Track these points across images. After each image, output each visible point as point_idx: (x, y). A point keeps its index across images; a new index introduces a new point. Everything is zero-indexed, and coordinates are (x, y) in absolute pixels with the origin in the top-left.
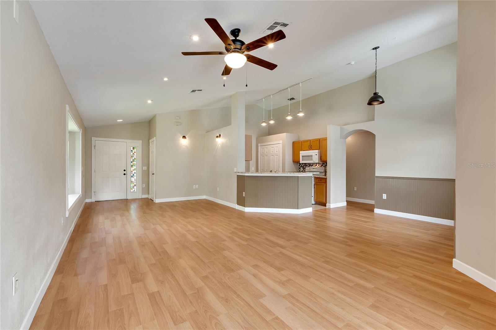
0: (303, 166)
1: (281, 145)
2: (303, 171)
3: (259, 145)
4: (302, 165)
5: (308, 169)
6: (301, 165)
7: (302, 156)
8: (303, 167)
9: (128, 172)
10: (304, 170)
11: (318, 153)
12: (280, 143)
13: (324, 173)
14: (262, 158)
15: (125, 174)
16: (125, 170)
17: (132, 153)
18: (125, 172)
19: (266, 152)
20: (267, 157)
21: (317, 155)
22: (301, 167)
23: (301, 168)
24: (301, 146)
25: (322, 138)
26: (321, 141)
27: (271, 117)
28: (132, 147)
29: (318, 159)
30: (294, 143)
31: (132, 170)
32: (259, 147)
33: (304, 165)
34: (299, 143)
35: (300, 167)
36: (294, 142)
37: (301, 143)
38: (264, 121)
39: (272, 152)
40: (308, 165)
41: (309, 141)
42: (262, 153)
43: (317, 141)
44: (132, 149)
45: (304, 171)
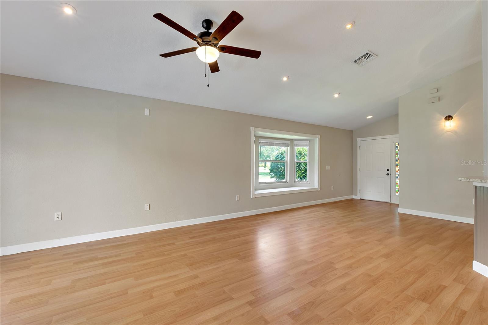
9: (392, 172)
15: (388, 174)
16: (388, 170)
17: (397, 150)
18: (388, 172)
28: (397, 142)
31: (397, 170)
44: (397, 145)
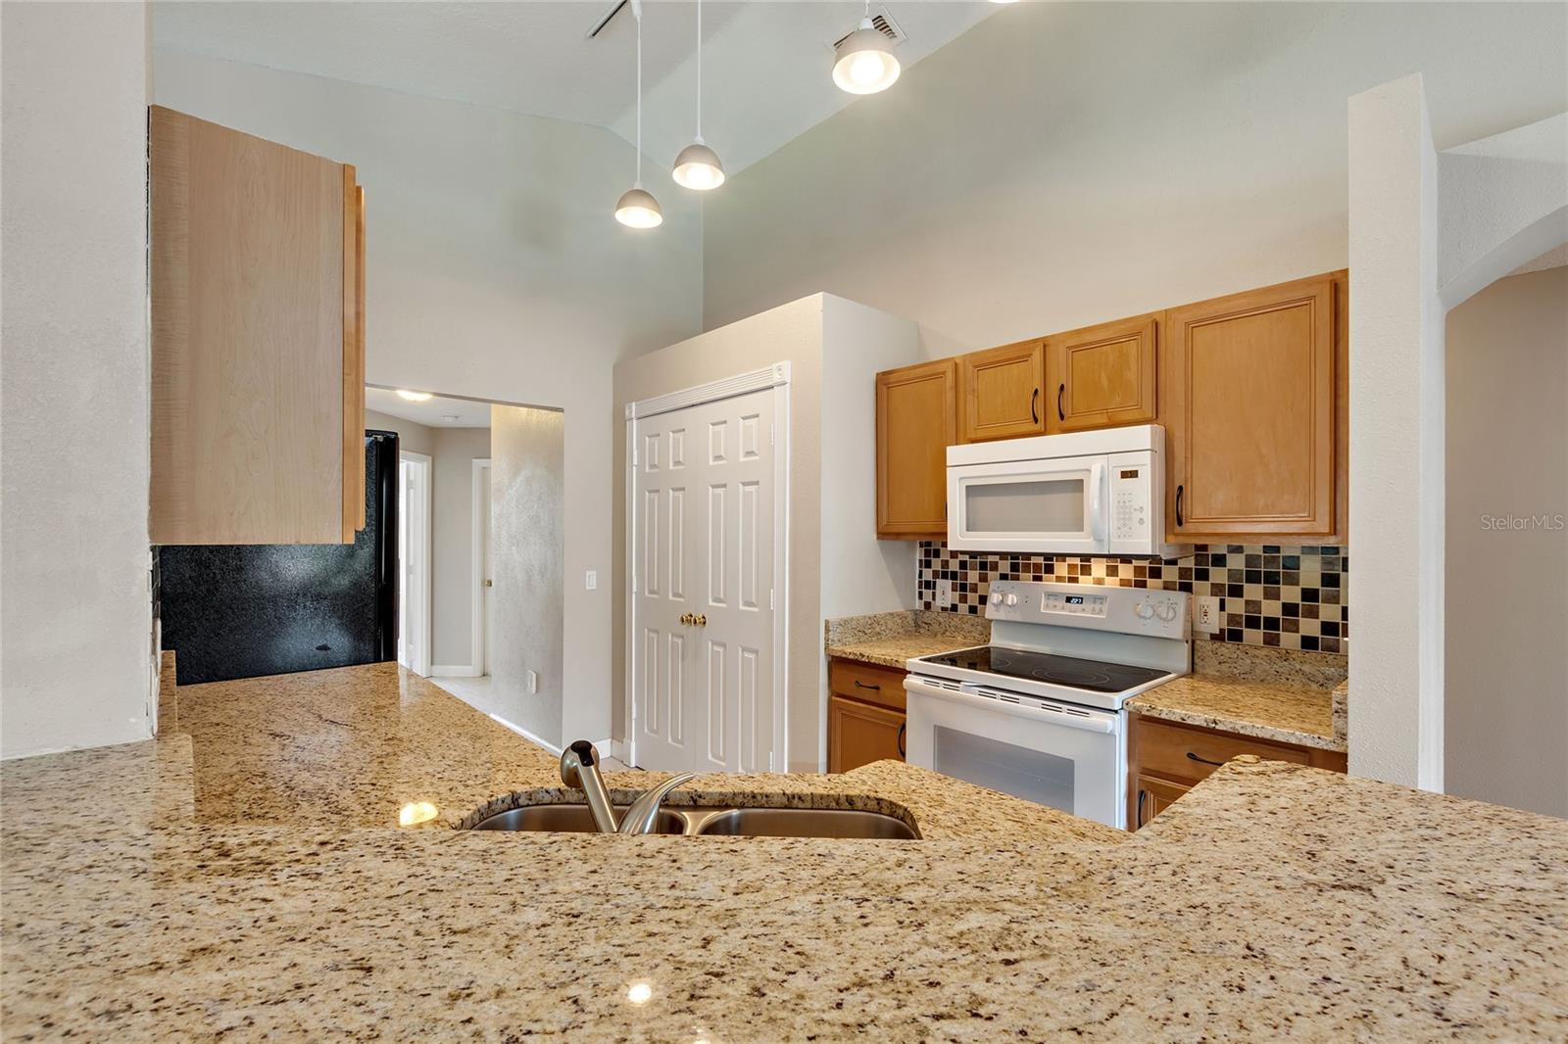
0: (954, 566)
1: (781, 398)
2: (954, 608)
3: (633, 409)
4: (945, 564)
5: (1012, 599)
6: (936, 564)
7: (972, 491)
8: (954, 576)
10: (963, 599)
11: (1147, 456)
12: (776, 378)
13: (1186, 648)
14: (651, 502)
19: (677, 463)
20: (680, 494)
21: (1145, 474)
22: (936, 574)
23: (940, 582)
24: (950, 396)
25: (1179, 309)
26: (1173, 337)
27: (696, 135)
29: (1147, 515)
30: (885, 383)
32: (634, 427)
33: (963, 565)
34: (939, 376)
35: (928, 575)
36: (885, 373)
37: (950, 376)
38: (638, 186)
39: (718, 458)
40: (1005, 566)
41: (1037, 355)
42: (653, 466)
43: (1132, 348)
45: (963, 608)
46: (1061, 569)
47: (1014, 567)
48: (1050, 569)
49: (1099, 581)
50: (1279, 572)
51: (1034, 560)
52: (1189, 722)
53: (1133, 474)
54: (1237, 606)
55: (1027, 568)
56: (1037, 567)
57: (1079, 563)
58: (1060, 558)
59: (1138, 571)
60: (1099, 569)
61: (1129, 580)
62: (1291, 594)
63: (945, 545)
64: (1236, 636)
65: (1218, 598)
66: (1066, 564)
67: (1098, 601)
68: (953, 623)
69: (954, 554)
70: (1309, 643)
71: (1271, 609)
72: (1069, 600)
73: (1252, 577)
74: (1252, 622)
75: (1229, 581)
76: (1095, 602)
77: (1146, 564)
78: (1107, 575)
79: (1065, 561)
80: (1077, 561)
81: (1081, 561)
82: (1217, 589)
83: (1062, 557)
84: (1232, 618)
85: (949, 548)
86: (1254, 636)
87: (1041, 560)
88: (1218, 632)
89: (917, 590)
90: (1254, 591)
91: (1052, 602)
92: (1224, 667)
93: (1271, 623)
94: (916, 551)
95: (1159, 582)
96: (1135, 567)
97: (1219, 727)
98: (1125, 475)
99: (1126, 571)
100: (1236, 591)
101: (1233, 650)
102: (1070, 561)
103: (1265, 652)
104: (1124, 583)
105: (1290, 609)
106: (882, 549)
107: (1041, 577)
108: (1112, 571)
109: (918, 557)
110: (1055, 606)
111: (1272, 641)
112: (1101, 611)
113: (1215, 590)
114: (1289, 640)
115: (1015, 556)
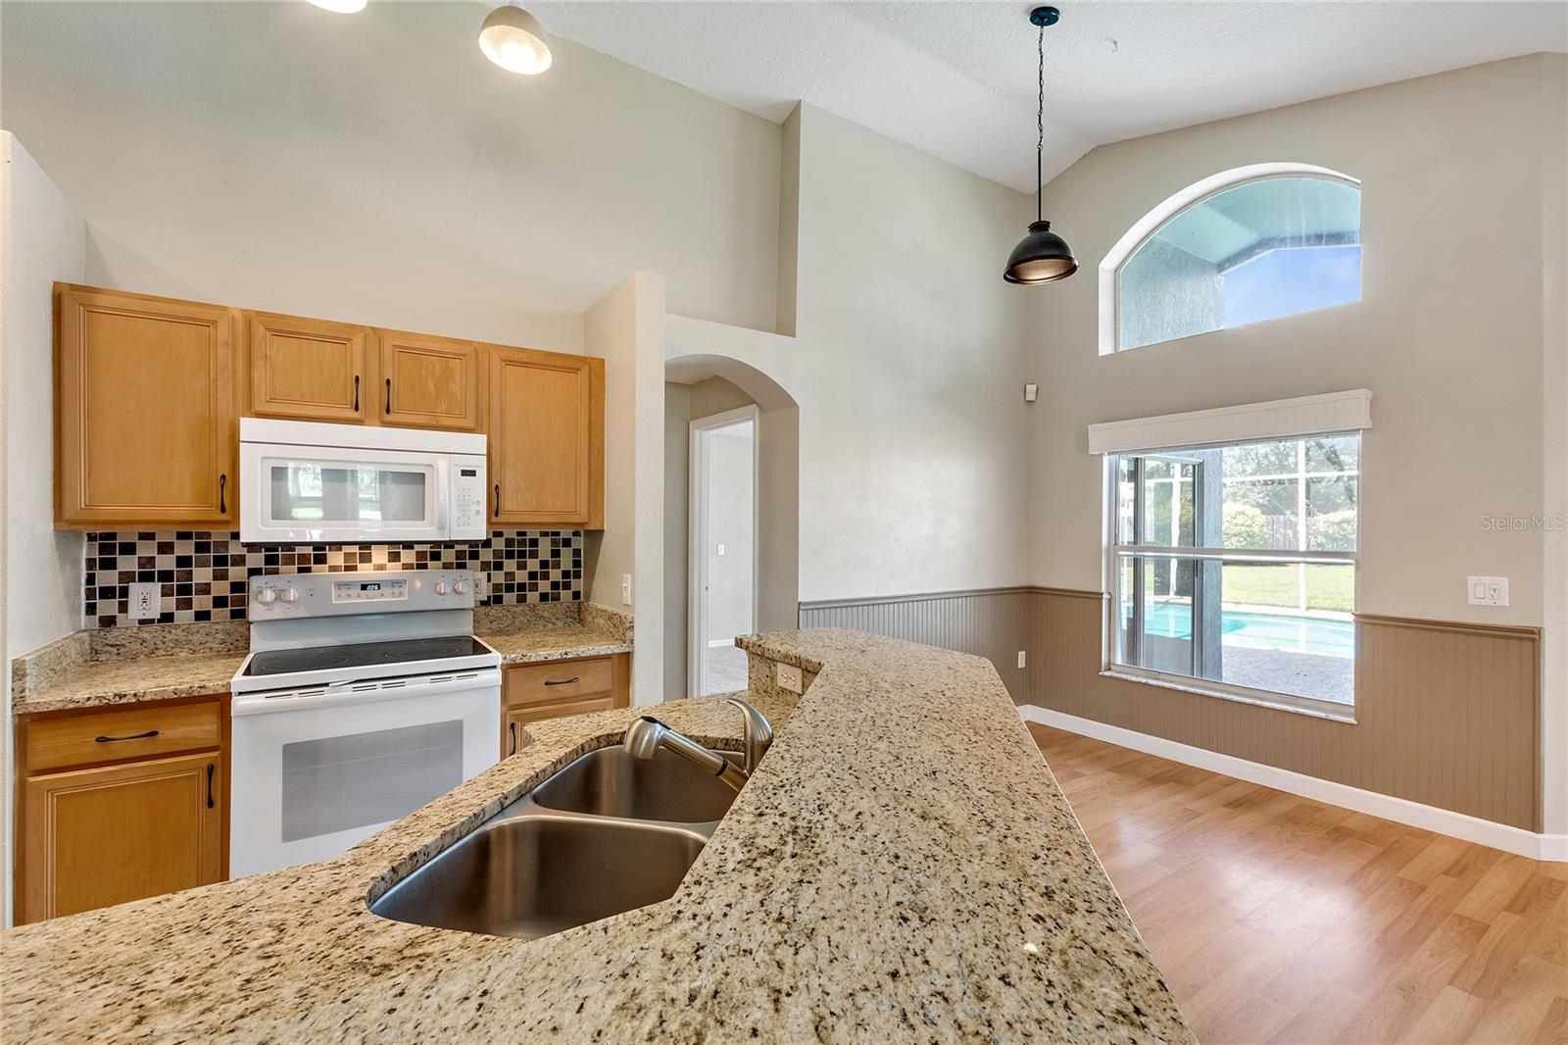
4: (148, 562)
8: (165, 577)
10: (185, 605)
11: (483, 460)
21: (481, 473)
22: (127, 576)
23: (137, 586)
24: (223, 353)
29: (482, 507)
33: (184, 562)
34: (203, 322)
35: (108, 579)
36: (68, 286)
41: (357, 342)
43: (458, 364)
45: (185, 616)
46: (336, 558)
47: (271, 560)
48: (321, 560)
49: (381, 567)
50: (525, 551)
51: (299, 550)
52: (550, 658)
53: (472, 473)
54: (499, 577)
55: (289, 561)
56: (304, 558)
57: (358, 551)
58: (334, 547)
59: (420, 555)
60: (380, 556)
61: (413, 564)
62: (533, 565)
63: (236, 536)
64: (498, 600)
65: (486, 573)
66: (342, 553)
67: (397, 585)
68: (169, 637)
69: (252, 547)
70: (544, 597)
71: (521, 577)
72: (364, 587)
73: (510, 555)
74: (509, 588)
75: (494, 558)
76: (393, 587)
77: (427, 548)
78: (389, 561)
79: (341, 550)
80: (356, 549)
81: (360, 549)
82: (485, 566)
83: (337, 546)
84: (497, 588)
85: (243, 539)
86: (510, 598)
87: (309, 550)
88: (486, 599)
89: (84, 602)
90: (510, 565)
91: (344, 592)
92: (494, 625)
93: (522, 587)
94: (81, 548)
95: (439, 563)
96: (417, 552)
97: (570, 656)
98: (465, 473)
99: (408, 556)
100: (499, 566)
101: (499, 610)
102: (346, 549)
103: (520, 608)
104: (406, 567)
105: (533, 575)
106: (57, 544)
107: (310, 568)
108: (394, 557)
109: (84, 556)
110: (349, 596)
111: (522, 599)
112: (401, 594)
113: (484, 566)
114: (532, 597)
115: (271, 547)
